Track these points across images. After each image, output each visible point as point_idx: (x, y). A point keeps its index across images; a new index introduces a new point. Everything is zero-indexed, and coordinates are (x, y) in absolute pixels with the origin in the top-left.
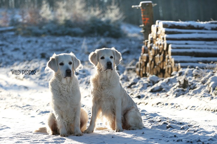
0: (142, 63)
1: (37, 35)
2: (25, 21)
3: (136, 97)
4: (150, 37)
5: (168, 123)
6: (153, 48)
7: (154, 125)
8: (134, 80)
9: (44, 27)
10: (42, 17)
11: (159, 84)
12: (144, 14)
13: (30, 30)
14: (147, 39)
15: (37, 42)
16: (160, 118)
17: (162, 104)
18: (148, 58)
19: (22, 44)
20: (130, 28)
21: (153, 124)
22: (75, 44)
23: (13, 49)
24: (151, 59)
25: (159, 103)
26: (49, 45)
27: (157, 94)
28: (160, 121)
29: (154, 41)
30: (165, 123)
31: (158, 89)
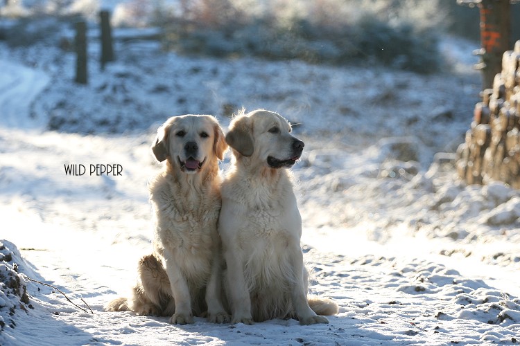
0: (473, 147)
1: (218, 54)
2: (191, 17)
3: (446, 236)
4: (498, 81)
5: (503, 307)
6: (503, 110)
7: (469, 310)
8: (449, 190)
9: (239, 35)
10: (234, 9)
11: (509, 206)
12: (487, 22)
13: (202, 40)
14: (490, 86)
15: (215, 72)
16: (487, 294)
17: (506, 257)
18: (488, 136)
19: (176, 75)
20: (463, 48)
21: (467, 306)
22: (312, 84)
23: (151, 86)
24: (495, 139)
25: (501, 254)
26: (246, 82)
27: (501, 230)
28: (487, 301)
29: (509, 93)
30: (494, 307)
31: (505, 217)
